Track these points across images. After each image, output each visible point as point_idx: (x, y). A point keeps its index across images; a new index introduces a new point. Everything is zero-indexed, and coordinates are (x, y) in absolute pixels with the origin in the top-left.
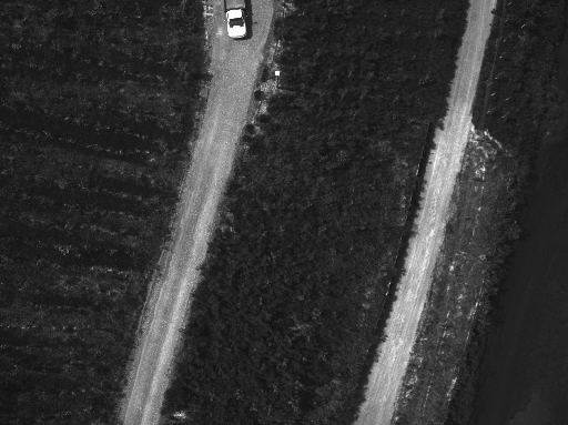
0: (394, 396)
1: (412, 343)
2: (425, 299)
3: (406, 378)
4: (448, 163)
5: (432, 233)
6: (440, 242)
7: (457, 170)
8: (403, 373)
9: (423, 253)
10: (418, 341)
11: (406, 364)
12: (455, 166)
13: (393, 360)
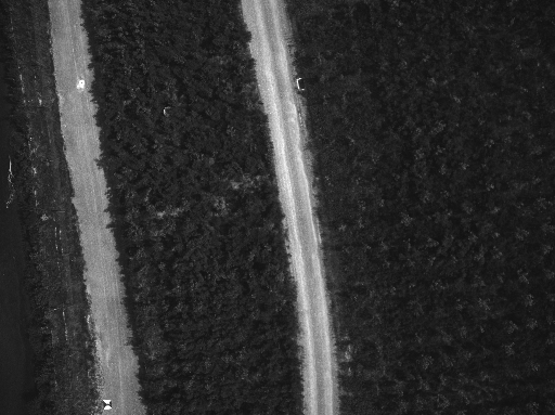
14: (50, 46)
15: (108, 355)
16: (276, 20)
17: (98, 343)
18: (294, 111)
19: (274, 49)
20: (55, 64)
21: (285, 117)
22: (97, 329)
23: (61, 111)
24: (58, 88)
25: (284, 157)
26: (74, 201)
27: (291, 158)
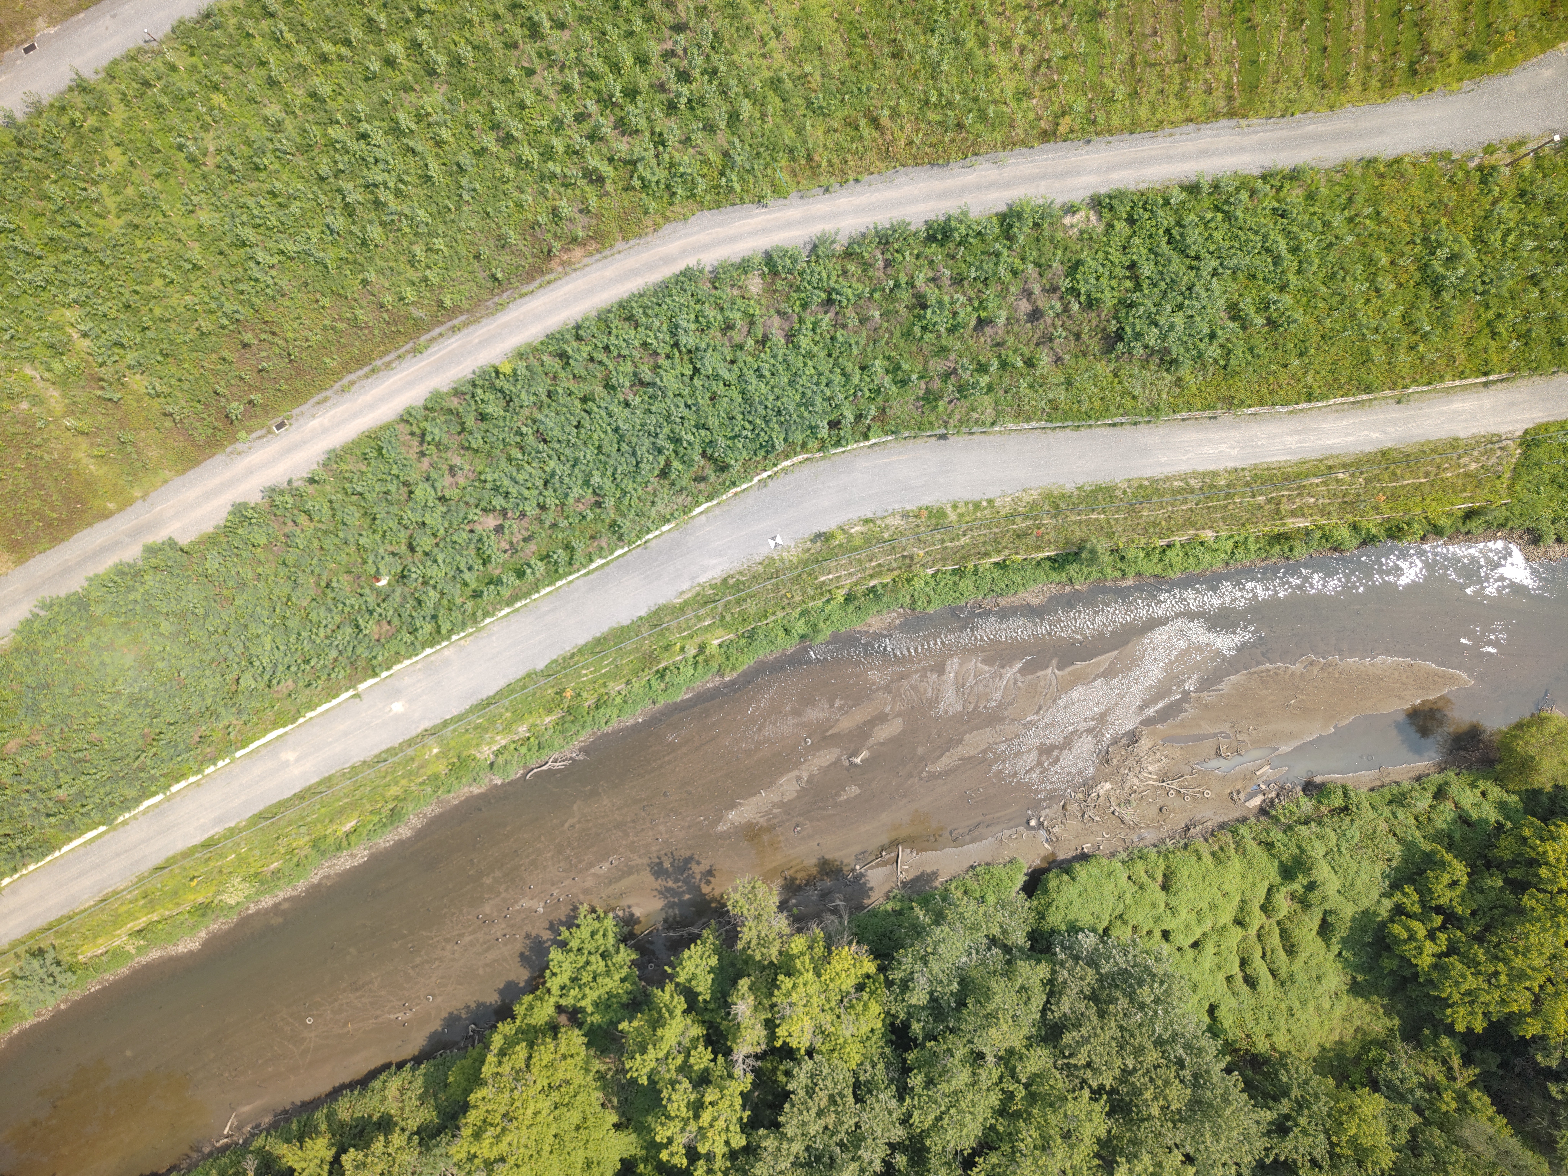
0: (1169, 471)
1: (1237, 465)
2: (1294, 458)
3: (1195, 475)
4: (1465, 421)
5: (1374, 435)
6: (1368, 449)
7: (1462, 435)
8: (1201, 469)
9: (1349, 434)
10: (1243, 469)
11: (1212, 467)
12: (1465, 430)
13: (1210, 450)
14: (364, 762)
15: (713, 562)
16: (216, 481)
17: (702, 579)
18: (314, 423)
19: (250, 472)
20: (384, 747)
21: (325, 431)
22: (685, 586)
23: (438, 721)
24: (414, 733)
25: (371, 416)
26: (541, 665)
27: (372, 406)
